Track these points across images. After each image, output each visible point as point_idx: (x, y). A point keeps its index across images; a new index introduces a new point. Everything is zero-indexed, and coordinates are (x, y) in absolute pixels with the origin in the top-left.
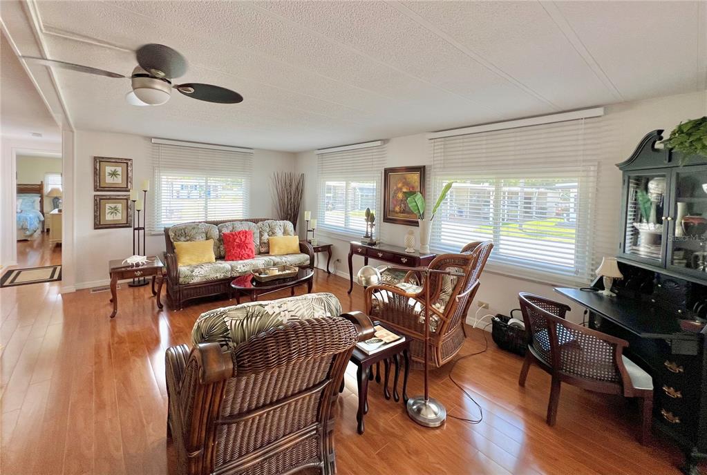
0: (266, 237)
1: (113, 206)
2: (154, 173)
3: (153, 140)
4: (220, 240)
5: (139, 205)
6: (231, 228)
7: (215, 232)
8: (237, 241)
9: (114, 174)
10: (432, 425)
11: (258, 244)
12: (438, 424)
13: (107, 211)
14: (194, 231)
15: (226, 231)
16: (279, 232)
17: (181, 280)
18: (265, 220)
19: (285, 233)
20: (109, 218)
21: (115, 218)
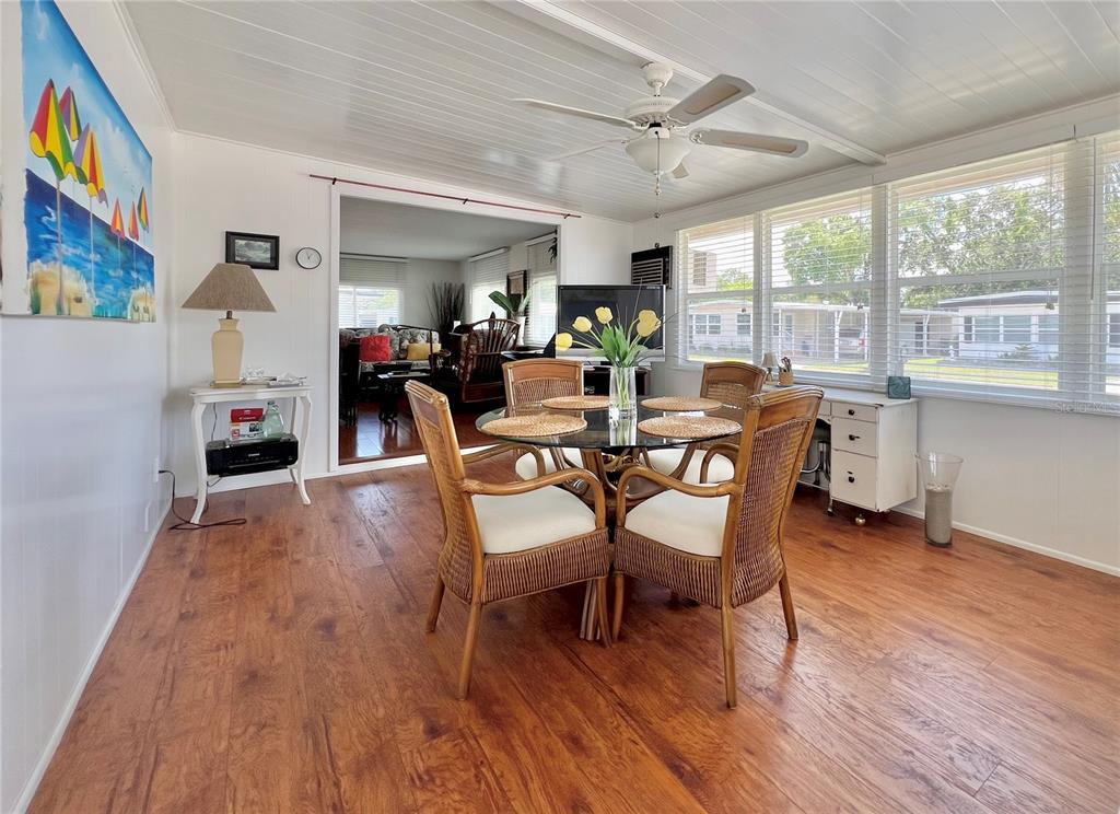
0: (406, 343)
16: (422, 341)
18: (407, 328)
19: (429, 340)
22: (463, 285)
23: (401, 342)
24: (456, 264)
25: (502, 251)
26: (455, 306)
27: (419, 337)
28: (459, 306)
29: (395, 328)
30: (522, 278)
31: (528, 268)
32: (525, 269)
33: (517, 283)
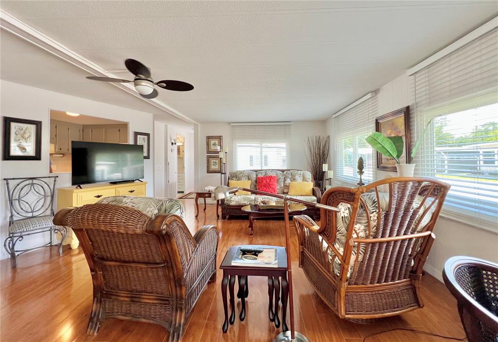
0: (288, 181)
1: (214, 161)
2: (233, 142)
3: (232, 124)
4: (256, 181)
5: (224, 161)
6: (264, 174)
7: (254, 176)
8: (264, 182)
9: (214, 144)
11: (283, 186)
13: (212, 164)
14: (241, 175)
15: (260, 176)
16: (299, 179)
17: (225, 202)
18: (289, 170)
19: (304, 179)
20: (213, 167)
21: (216, 168)
22: (329, 137)
23: (285, 180)
24: (323, 122)
25: (369, 96)
26: (323, 152)
27: (297, 177)
28: (326, 152)
29: (283, 171)
30: (403, 117)
31: (413, 102)
32: (407, 105)
33: (393, 124)
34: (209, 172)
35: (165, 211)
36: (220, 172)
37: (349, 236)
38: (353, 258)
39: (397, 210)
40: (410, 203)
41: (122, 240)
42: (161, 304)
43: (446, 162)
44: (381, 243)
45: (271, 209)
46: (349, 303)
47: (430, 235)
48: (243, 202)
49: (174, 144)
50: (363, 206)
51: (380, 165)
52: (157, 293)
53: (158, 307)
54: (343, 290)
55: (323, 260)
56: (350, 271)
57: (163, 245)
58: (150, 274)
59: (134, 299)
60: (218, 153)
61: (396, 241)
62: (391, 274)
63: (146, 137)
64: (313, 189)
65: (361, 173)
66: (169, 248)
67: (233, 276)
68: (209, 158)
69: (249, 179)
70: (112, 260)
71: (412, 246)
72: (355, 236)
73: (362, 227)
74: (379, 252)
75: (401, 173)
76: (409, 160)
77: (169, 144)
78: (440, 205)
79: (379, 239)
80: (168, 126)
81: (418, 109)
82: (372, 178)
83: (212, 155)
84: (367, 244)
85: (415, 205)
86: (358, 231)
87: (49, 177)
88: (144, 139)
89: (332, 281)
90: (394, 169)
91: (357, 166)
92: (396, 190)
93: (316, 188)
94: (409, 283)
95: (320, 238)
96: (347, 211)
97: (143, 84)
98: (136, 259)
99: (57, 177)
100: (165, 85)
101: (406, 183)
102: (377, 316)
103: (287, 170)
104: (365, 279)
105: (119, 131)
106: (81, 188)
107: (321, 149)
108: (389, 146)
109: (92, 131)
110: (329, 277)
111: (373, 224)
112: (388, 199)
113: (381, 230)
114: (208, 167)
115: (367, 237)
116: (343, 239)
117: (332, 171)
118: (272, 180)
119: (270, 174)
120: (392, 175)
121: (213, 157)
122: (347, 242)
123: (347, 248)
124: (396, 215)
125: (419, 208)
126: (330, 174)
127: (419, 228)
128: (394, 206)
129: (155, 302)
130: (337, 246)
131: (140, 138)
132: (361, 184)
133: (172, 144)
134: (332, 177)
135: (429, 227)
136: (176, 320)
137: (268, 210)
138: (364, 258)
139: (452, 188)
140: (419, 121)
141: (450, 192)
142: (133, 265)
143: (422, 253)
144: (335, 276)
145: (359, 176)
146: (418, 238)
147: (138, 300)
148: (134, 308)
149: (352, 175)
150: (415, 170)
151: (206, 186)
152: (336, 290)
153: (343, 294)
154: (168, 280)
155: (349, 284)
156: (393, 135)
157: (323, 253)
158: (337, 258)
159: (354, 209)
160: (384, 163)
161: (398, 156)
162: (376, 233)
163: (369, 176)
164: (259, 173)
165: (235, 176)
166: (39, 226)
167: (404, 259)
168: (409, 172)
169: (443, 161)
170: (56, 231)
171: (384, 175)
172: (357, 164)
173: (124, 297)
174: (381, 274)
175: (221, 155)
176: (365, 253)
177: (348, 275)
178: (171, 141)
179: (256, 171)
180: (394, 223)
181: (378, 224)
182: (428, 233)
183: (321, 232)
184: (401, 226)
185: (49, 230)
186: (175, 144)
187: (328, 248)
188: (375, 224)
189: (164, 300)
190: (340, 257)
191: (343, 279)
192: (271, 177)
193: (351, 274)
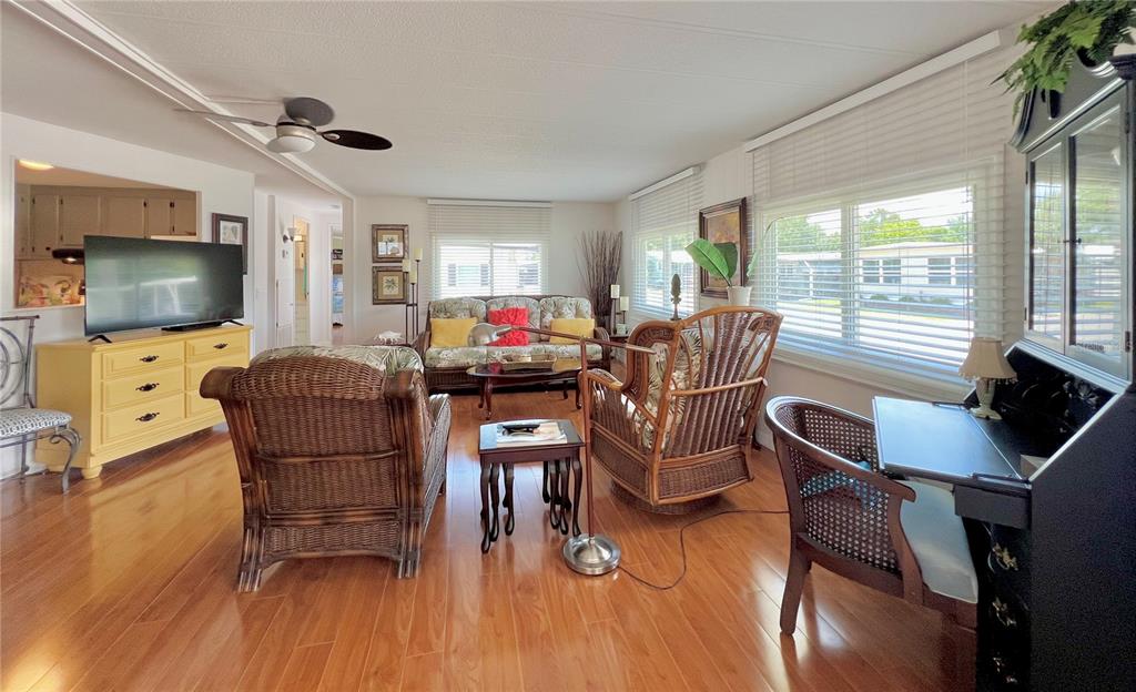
0: (549, 317)
1: (390, 278)
2: (431, 238)
3: (429, 201)
4: (485, 319)
5: (413, 278)
6: (502, 305)
7: (482, 309)
8: (503, 320)
9: (390, 243)
10: (589, 571)
11: (538, 326)
12: (598, 571)
13: (385, 285)
14: (456, 307)
15: (494, 308)
16: (569, 314)
18: (551, 297)
19: (578, 314)
20: (386, 292)
21: (393, 293)
22: (621, 233)
23: (542, 316)
24: (610, 206)
25: (690, 172)
26: (612, 262)
27: (565, 310)
29: (538, 299)
30: (738, 214)
31: (751, 194)
32: (742, 197)
33: (724, 223)
34: (377, 301)
35: (399, 365)
36: (403, 301)
37: (665, 389)
38: (670, 418)
39: (724, 349)
40: (739, 340)
41: (320, 418)
42: (379, 520)
43: (811, 278)
44: (704, 395)
45: (526, 369)
46: (664, 485)
47: (762, 382)
48: (463, 361)
49: (289, 241)
50: (683, 347)
51: (705, 288)
52: (374, 505)
53: (376, 527)
54: (656, 467)
55: (627, 431)
56: (665, 439)
57: (398, 419)
58: (363, 472)
59: (330, 520)
60: (400, 260)
61: (722, 392)
62: (716, 440)
63: (239, 226)
64: (595, 331)
65: (677, 300)
66: (406, 423)
67: (496, 465)
68: (376, 273)
69: (472, 316)
70: (294, 456)
71: (741, 399)
72: (673, 388)
73: (682, 375)
74: (701, 408)
75: (734, 300)
76: (744, 281)
77: (279, 239)
78: (773, 342)
79: (703, 390)
80: (277, 198)
81: (757, 204)
82: (692, 310)
83: (384, 267)
84: (689, 396)
85: (744, 343)
86: (677, 381)
87: (17, 318)
88: (234, 230)
89: (640, 459)
90: (724, 295)
91: (670, 290)
92: (722, 323)
93: (601, 330)
94: (737, 450)
95: (624, 399)
96: (663, 354)
97: (297, 133)
98: (341, 448)
99: (38, 317)
100: (338, 137)
101: (733, 314)
102: (698, 496)
103: (546, 297)
104: (684, 448)
105: (145, 204)
106: (109, 341)
107: (608, 255)
108: (717, 259)
109: (62, 202)
110: (635, 454)
111: (696, 370)
112: (712, 335)
113: (704, 378)
114: (375, 291)
115: (687, 389)
116: (658, 394)
117: (627, 298)
118: (520, 317)
119: (514, 304)
120: (722, 303)
121: (387, 270)
122: (663, 396)
123: (663, 405)
124: (722, 356)
125: (749, 347)
126: (625, 304)
127: (750, 374)
128: (719, 345)
129: (370, 519)
130: (649, 405)
131: (225, 228)
132: (676, 318)
133: (285, 238)
134: (627, 309)
135: (761, 373)
136: (407, 543)
137: (518, 371)
138: (683, 419)
139: (785, 319)
140: (759, 223)
141: (782, 326)
142: (338, 458)
143: (753, 408)
144: (644, 449)
145: (673, 307)
146: (749, 386)
147: (336, 520)
148: (331, 535)
149: (661, 305)
150: (752, 295)
151: (381, 333)
152: (645, 469)
153: (656, 472)
154: (395, 477)
155: (664, 458)
156: (723, 241)
157: (628, 421)
158: (648, 423)
159: (673, 350)
160: (712, 284)
161: (730, 275)
162: (699, 382)
163: (688, 305)
164: (491, 303)
165: (446, 309)
166: (18, 428)
167: (732, 416)
168: (744, 297)
169: (807, 278)
170: (56, 439)
171: (709, 303)
172: (671, 286)
173: (310, 519)
174: (704, 440)
175: (407, 266)
176: (684, 412)
177: (663, 446)
178: (282, 232)
179: (485, 299)
180: (719, 367)
181: (702, 369)
182: (761, 379)
183: (626, 390)
184: (728, 371)
185: (18, 443)
186: (292, 239)
187: (635, 411)
188: (698, 369)
189: (385, 513)
190: (653, 421)
191: (657, 450)
192: (517, 310)
193: (667, 444)
